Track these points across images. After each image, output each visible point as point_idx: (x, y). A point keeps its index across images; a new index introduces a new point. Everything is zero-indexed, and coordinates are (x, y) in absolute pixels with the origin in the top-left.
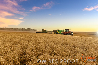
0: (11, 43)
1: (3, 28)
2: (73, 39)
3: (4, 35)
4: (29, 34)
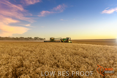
1: (6, 37)
2: (86, 49)
3: (5, 46)
4: (34, 44)
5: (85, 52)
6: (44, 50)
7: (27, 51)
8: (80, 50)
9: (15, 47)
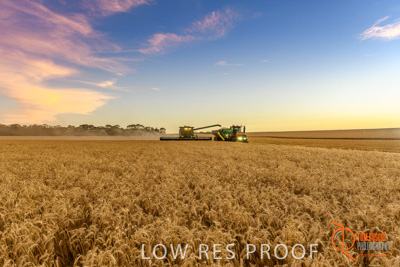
0: (47, 184)
1: (35, 126)
2: (303, 163)
3: (31, 155)
4: (128, 148)
5: (300, 173)
6: (161, 169)
7: (103, 171)
8: (285, 167)
9: (66, 157)
